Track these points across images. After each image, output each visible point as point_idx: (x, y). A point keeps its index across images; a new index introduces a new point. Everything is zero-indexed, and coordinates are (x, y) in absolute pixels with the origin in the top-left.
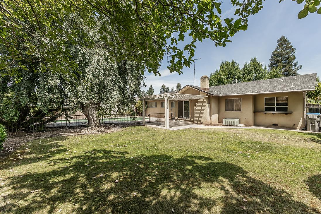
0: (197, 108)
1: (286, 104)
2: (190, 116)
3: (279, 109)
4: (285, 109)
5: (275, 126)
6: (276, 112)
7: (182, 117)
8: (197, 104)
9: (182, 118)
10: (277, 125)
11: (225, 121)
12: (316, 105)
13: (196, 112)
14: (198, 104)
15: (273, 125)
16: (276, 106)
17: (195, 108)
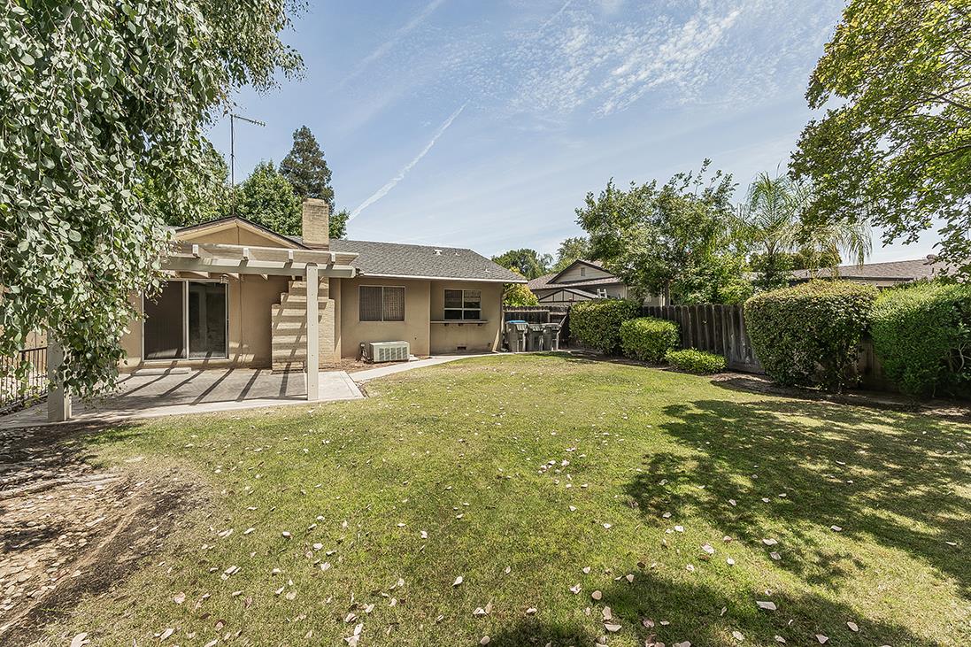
0: (286, 312)
1: (477, 305)
2: (232, 345)
3: (468, 315)
4: (476, 315)
5: (461, 350)
6: (463, 321)
7: (174, 353)
8: (286, 298)
9: (179, 356)
10: (465, 348)
11: (381, 350)
12: (530, 308)
13: (281, 326)
14: (291, 299)
15: (459, 348)
16: (463, 309)
17: (275, 312)
